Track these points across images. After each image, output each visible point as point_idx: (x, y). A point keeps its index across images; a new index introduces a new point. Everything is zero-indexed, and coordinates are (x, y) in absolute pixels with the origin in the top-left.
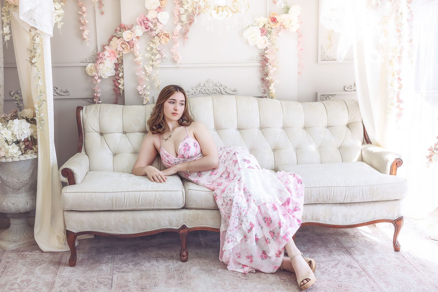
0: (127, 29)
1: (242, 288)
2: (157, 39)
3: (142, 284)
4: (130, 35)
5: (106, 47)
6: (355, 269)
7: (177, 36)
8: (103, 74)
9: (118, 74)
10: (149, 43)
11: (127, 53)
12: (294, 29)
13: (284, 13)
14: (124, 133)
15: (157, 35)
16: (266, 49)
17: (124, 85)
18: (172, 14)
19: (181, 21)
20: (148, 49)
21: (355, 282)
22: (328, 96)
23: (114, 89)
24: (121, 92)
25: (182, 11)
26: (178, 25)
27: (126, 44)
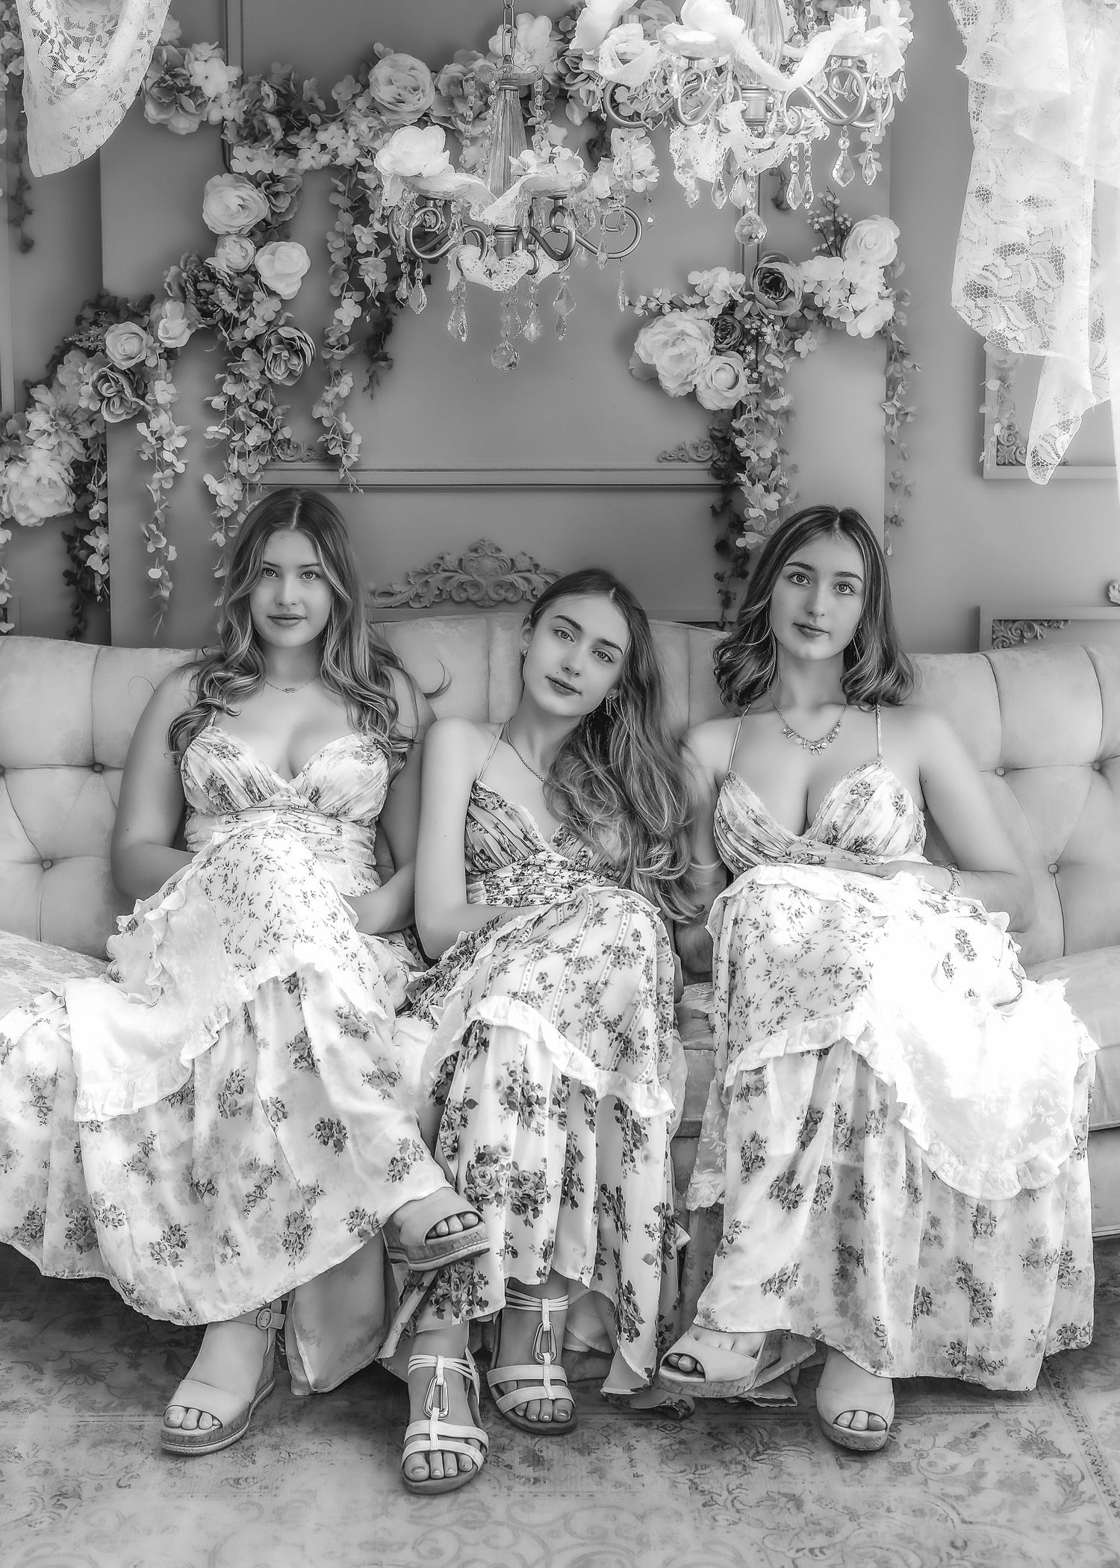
0: (123, 314)
1: (499, 1524)
2: (250, 363)
3: (67, 1470)
4: (135, 341)
5: (40, 393)
6: (1055, 1461)
7: (343, 347)
8: (24, 508)
9: (87, 508)
10: (218, 376)
11: (124, 417)
12: (866, 327)
13: (821, 252)
14: (97, 768)
15: (254, 344)
16: (740, 409)
17: (108, 557)
18: (320, 255)
19: (357, 284)
20: (218, 402)
21: (1038, 1528)
22: (1029, 624)
23: (67, 574)
24: (98, 588)
25: (365, 238)
26: (344, 303)
27: (117, 382)
